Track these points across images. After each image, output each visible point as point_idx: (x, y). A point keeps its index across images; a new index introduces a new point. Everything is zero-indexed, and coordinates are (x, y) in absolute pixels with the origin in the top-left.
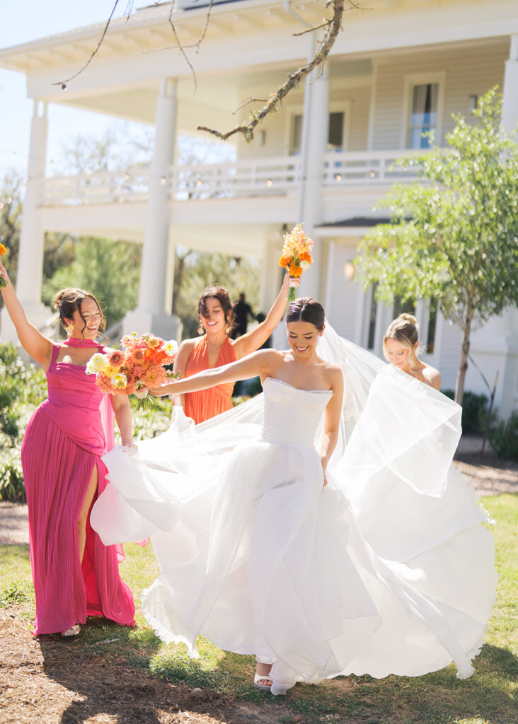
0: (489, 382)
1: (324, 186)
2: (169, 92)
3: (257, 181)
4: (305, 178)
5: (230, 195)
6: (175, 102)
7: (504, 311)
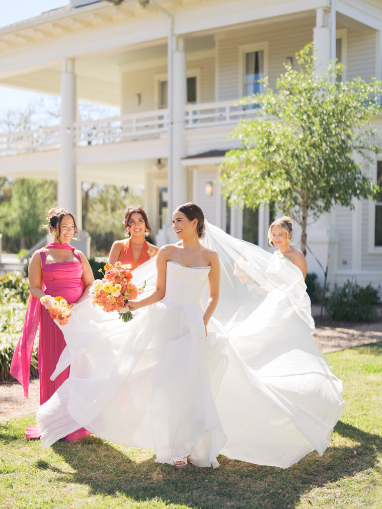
0: (322, 265)
1: (187, 129)
2: (69, 70)
3: (137, 129)
4: (172, 123)
5: (118, 140)
6: (74, 77)
7: (332, 209)
